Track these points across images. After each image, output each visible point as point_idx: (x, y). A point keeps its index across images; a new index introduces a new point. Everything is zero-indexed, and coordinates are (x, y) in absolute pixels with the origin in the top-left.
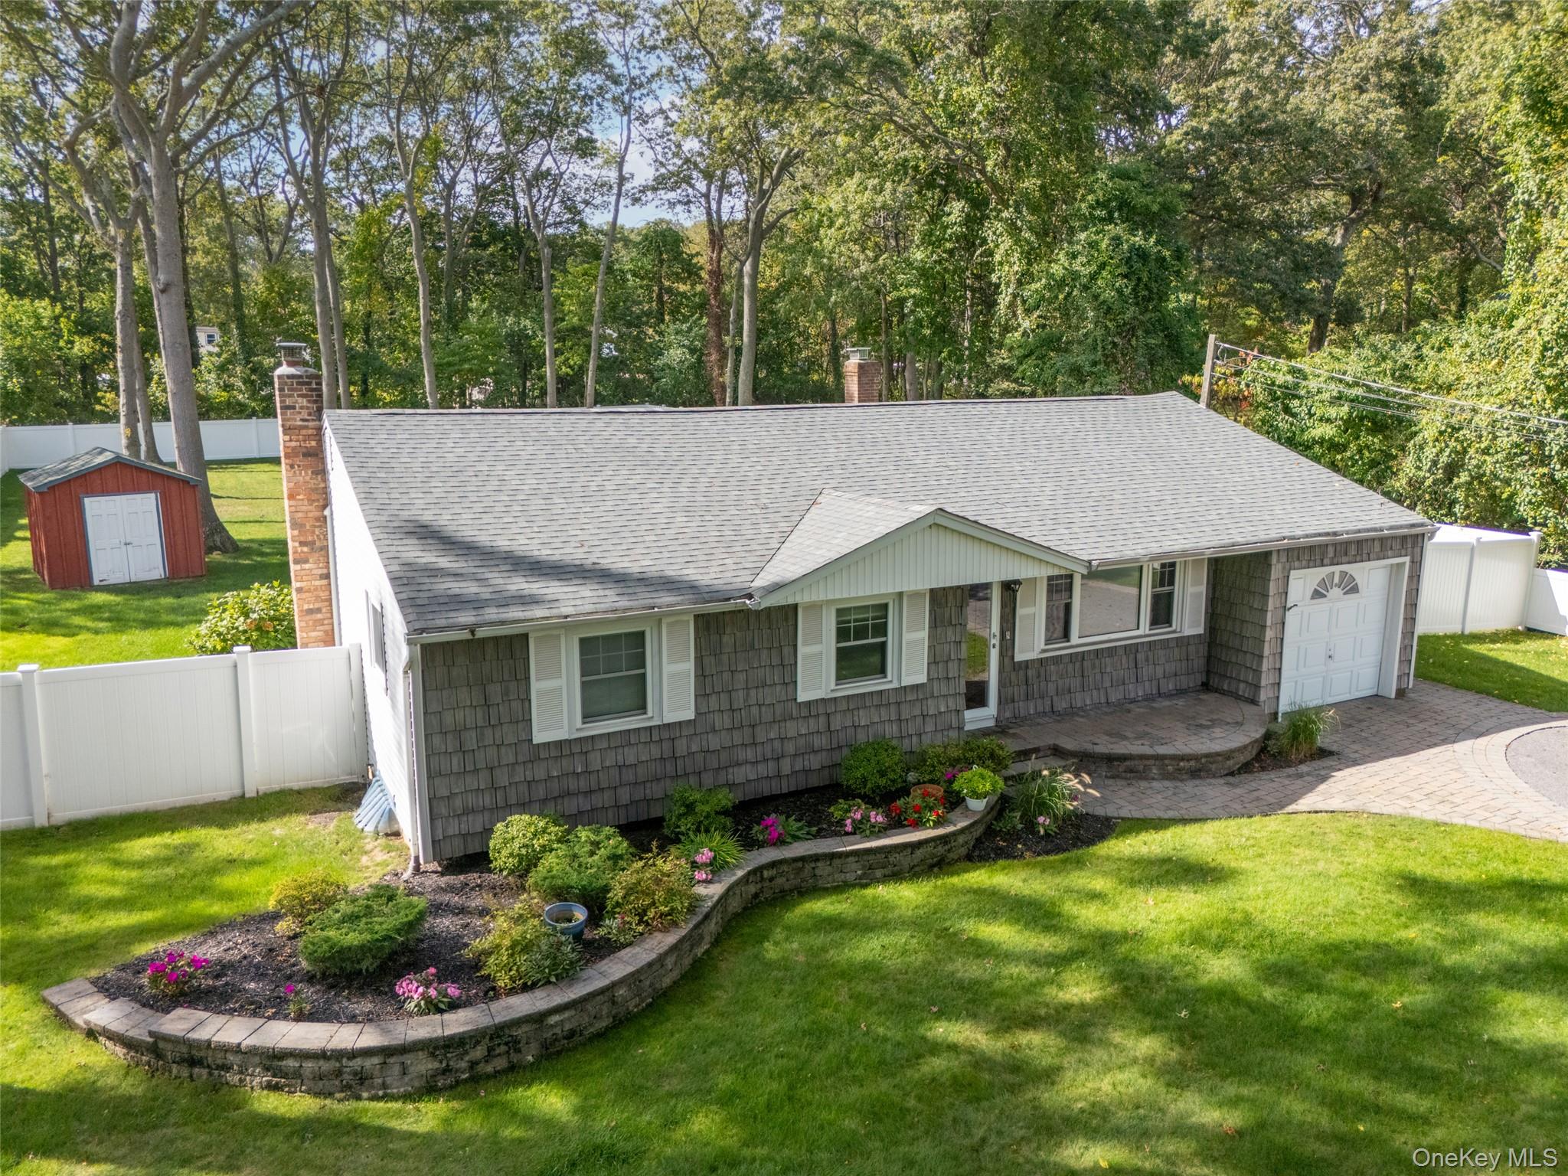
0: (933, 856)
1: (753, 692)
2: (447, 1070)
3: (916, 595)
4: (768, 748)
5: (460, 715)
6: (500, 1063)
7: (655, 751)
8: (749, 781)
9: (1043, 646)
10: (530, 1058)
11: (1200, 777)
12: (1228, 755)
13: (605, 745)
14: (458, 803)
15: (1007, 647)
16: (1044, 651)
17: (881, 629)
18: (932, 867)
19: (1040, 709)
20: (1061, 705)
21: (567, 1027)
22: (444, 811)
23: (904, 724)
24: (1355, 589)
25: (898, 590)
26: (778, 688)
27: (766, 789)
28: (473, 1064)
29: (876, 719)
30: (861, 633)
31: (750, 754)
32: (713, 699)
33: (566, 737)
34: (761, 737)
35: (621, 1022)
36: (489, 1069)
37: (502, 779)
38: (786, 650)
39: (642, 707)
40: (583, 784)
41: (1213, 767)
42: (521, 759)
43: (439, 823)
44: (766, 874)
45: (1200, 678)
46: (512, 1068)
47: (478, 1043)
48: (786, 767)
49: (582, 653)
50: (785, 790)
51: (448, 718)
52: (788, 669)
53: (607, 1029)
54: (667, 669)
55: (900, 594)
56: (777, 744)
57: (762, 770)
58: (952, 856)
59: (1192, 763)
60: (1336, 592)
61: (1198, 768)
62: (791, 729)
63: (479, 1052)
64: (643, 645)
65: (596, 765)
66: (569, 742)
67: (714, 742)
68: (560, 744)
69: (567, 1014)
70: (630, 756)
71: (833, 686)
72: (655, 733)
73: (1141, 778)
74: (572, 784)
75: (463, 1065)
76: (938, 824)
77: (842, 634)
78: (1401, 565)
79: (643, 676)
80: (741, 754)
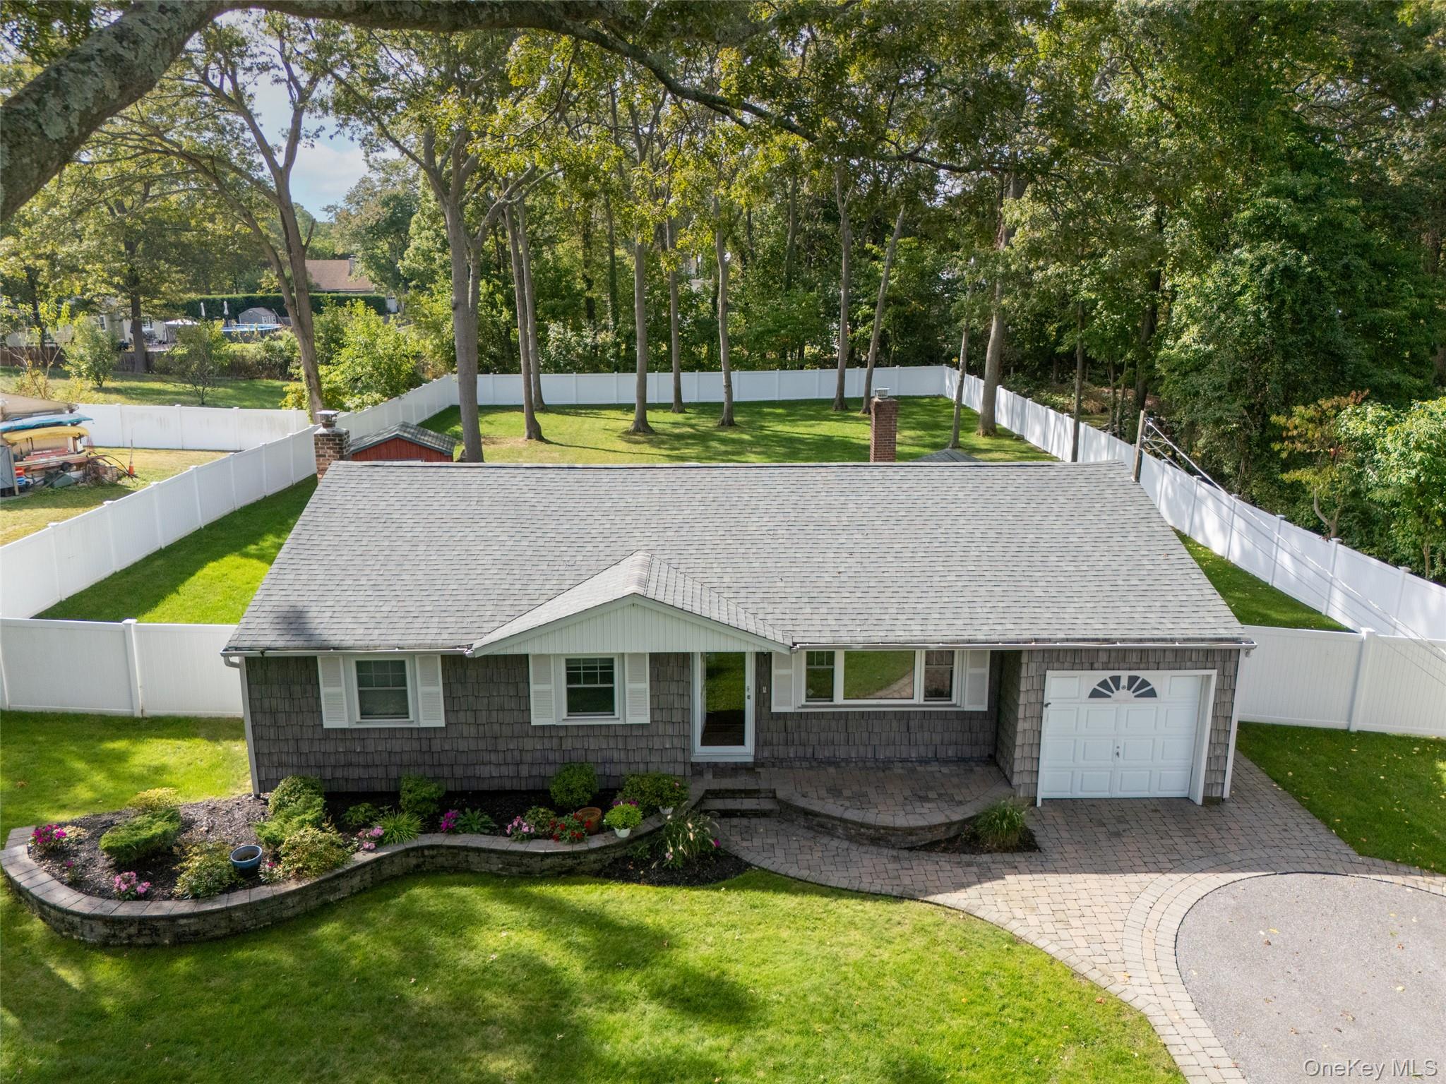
0: (562, 866)
1: (494, 714)
2: (114, 936)
3: (636, 656)
4: (509, 755)
5: (274, 702)
6: (147, 940)
7: (416, 745)
8: (492, 777)
9: (804, 702)
10: (167, 941)
11: (879, 846)
12: (911, 831)
13: (377, 736)
14: (275, 758)
15: (763, 699)
16: (804, 706)
17: (609, 678)
18: (560, 874)
19: (801, 754)
20: (824, 753)
21: (193, 928)
22: (266, 763)
23: (631, 753)
24: (1152, 694)
25: (621, 651)
26: (516, 713)
27: (508, 785)
28: (130, 937)
29: (604, 746)
30: (590, 678)
31: (493, 757)
32: (461, 714)
33: (346, 726)
34: (502, 747)
35: (237, 933)
36: (141, 941)
37: (305, 748)
38: (521, 686)
39: (405, 714)
40: (362, 760)
41: (893, 839)
42: (317, 736)
43: (263, 770)
44: (426, 852)
45: (987, 751)
46: (154, 945)
47: (131, 925)
48: (524, 771)
49: (359, 670)
50: (523, 788)
51: (266, 704)
52: (523, 699)
53: (225, 936)
54: (421, 689)
55: (623, 654)
56: (516, 753)
57: (505, 771)
58: (581, 868)
59: (872, 831)
60: (1123, 694)
61: (879, 838)
62: (528, 744)
63: (133, 930)
64: (403, 670)
65: (371, 748)
66: (351, 730)
67: (463, 745)
68: (344, 731)
69: (192, 921)
70: (396, 746)
71: (565, 716)
72: (415, 734)
73: (829, 834)
74: (354, 759)
75: (124, 935)
76: (572, 841)
77: (571, 678)
78: (1209, 677)
79: (405, 691)
80: (486, 757)
